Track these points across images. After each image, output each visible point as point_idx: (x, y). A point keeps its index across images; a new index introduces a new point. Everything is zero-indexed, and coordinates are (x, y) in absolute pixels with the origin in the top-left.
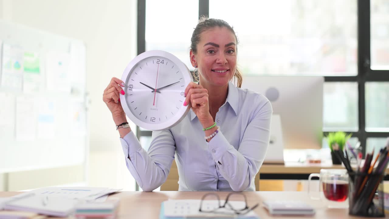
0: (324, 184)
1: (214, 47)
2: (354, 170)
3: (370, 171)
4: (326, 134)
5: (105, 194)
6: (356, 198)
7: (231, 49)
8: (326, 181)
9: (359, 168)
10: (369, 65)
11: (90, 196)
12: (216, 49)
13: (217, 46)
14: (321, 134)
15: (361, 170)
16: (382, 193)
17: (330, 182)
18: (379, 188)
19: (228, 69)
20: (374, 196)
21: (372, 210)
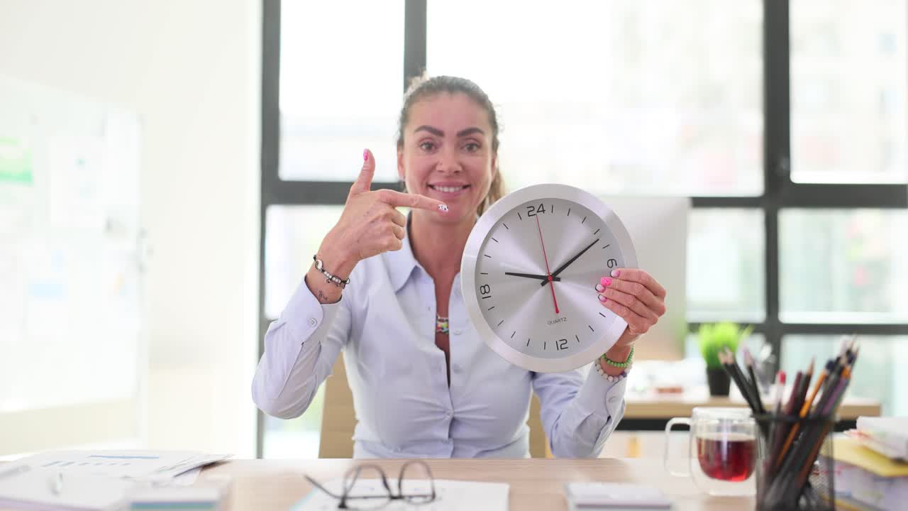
0: (700, 441)
1: (434, 136)
2: (767, 409)
3: (804, 412)
4: (694, 327)
5: (195, 466)
6: (773, 472)
7: (472, 141)
8: (706, 435)
9: (779, 405)
10: (788, 173)
11: (159, 471)
12: (437, 139)
13: (440, 133)
14: (684, 328)
15: (784, 409)
16: (830, 461)
17: (714, 436)
18: (823, 451)
19: (465, 183)
20: (811, 469)
21: (808, 500)
